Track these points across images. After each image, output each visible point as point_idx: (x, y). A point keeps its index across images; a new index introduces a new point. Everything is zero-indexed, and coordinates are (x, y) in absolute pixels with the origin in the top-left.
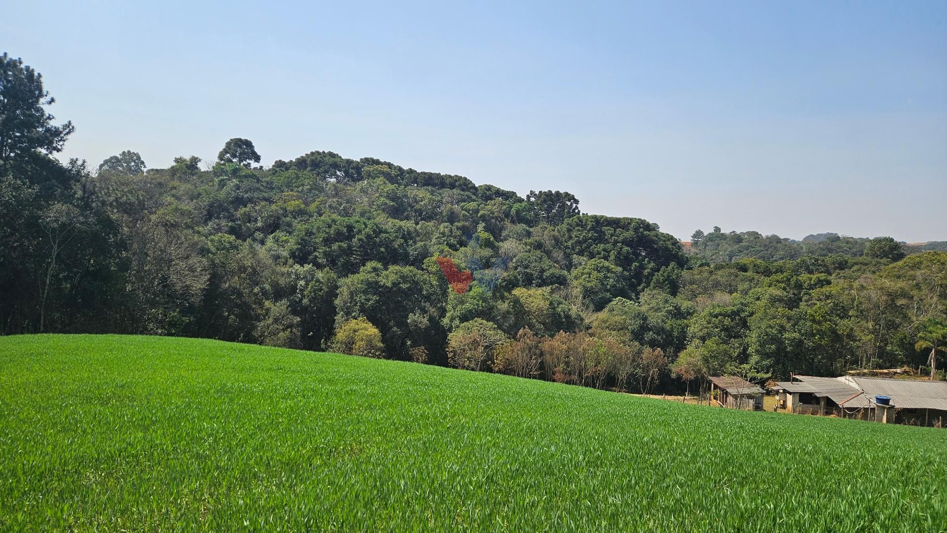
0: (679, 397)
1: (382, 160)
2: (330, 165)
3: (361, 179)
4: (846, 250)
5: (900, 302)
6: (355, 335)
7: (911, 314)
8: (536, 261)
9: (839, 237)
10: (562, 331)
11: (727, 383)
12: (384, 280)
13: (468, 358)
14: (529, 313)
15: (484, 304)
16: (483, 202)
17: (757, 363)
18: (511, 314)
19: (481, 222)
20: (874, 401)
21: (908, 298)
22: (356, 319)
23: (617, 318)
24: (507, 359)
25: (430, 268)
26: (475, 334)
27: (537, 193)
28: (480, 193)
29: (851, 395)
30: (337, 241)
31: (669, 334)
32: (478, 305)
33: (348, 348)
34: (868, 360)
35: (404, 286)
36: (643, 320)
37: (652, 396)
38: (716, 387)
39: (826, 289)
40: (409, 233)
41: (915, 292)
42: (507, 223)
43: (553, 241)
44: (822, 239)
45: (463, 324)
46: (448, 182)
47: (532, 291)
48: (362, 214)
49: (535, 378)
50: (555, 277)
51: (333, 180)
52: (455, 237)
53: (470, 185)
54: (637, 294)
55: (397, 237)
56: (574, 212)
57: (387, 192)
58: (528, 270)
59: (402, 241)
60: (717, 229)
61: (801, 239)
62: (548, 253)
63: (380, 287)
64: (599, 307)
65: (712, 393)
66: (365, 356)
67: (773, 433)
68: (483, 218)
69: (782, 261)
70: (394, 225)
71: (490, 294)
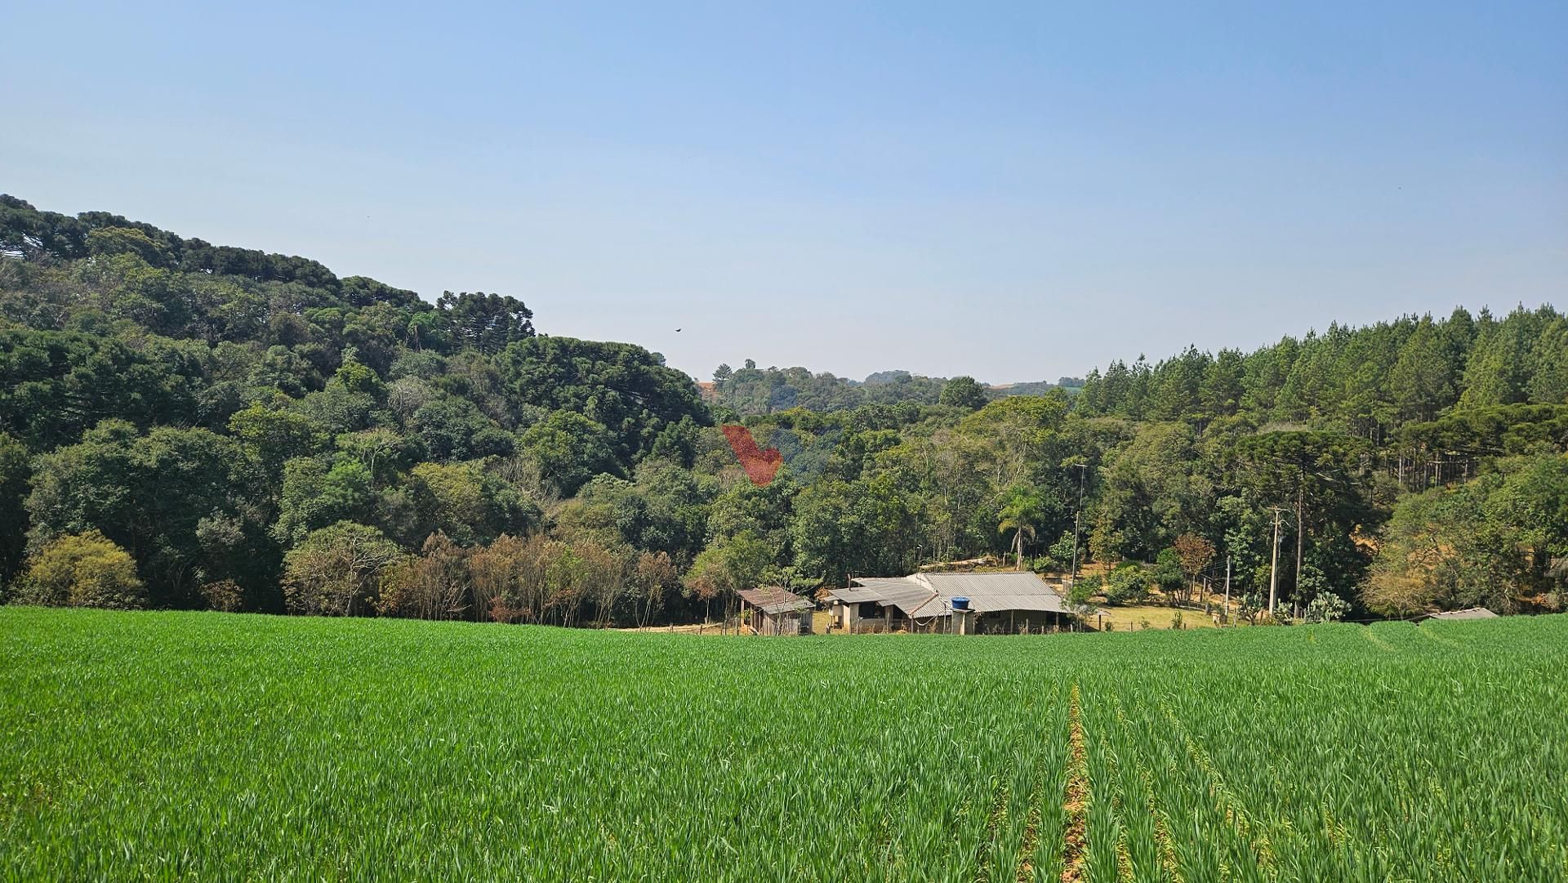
0: (694, 626)
1: (131, 219)
2: (8, 223)
3: (83, 252)
4: (919, 395)
5: (982, 466)
6: (75, 567)
7: (993, 481)
8: (457, 416)
9: (910, 377)
10: (503, 534)
11: (762, 598)
12: (139, 456)
13: (327, 595)
14: (444, 506)
15: (357, 495)
16: (353, 308)
17: (804, 564)
18: (411, 510)
19: (348, 345)
20: (950, 605)
21: (991, 459)
22: (76, 535)
23: (596, 508)
24: (404, 590)
25: (243, 432)
26: (340, 550)
27: (457, 296)
28: (346, 291)
29: (923, 599)
30: (26, 378)
31: (680, 529)
32: (344, 497)
33: (60, 593)
34: (944, 550)
35: (184, 466)
36: (639, 508)
37: (653, 629)
38: (748, 605)
39: (893, 452)
40: (194, 363)
41: (998, 453)
42: (402, 348)
43: (487, 381)
44: (890, 379)
45: (316, 533)
46: (279, 267)
47: (451, 468)
48: (87, 325)
49: (456, 618)
50: (492, 441)
51: (16, 254)
52: (296, 372)
53: (326, 277)
54: (631, 466)
55: (168, 370)
56: (525, 332)
57: (144, 283)
58: (443, 432)
59: (180, 378)
60: (750, 363)
61: (863, 380)
62: (479, 401)
63: (131, 469)
64: (569, 492)
65: (742, 615)
66: (100, 606)
68: (354, 337)
69: (837, 412)
70: (161, 348)
71: (368, 475)
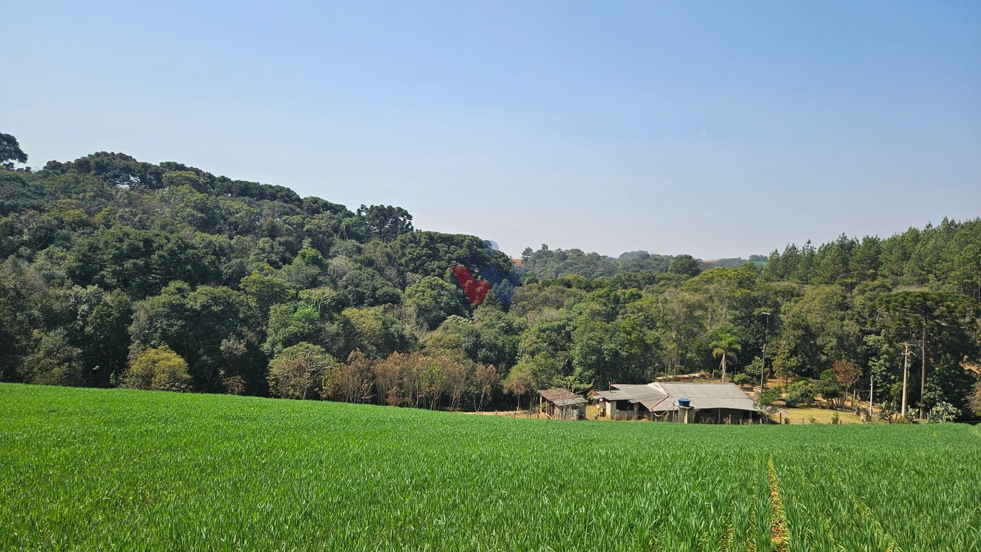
0: (510, 412)
1: (188, 166)
2: (121, 169)
3: (160, 185)
4: (654, 267)
5: (698, 313)
6: (154, 366)
7: (706, 323)
8: (368, 280)
9: (648, 255)
10: (395, 352)
11: (554, 396)
12: (191, 303)
13: (293, 386)
14: (360, 334)
15: (310, 326)
16: (309, 216)
17: (580, 375)
18: (341, 336)
19: (306, 237)
20: (677, 404)
21: (704, 309)
22: (156, 348)
23: (451, 336)
24: (337, 385)
25: (247, 289)
26: (300, 360)
27: (369, 207)
28: (305, 204)
29: (659, 399)
30: (130, 257)
31: (501, 350)
32: (303, 327)
33: (146, 382)
34: (673, 368)
35: (215, 309)
36: (476, 337)
37: (485, 413)
38: (544, 399)
39: (638, 303)
40: (221, 249)
41: (709, 304)
42: (336, 238)
43: (386, 258)
44: (635, 256)
45: (286, 349)
46: (268, 192)
47: (364, 311)
48: (163, 227)
49: (366, 402)
50: (388, 295)
51: (126, 186)
52: (277, 253)
53: (294, 197)
54: (471, 311)
55: (207, 253)
56: (407, 229)
57: (195, 202)
58: (359, 289)
59: (213, 257)
60: (545, 247)
61: (617, 257)
62: (381, 271)
63: (186, 310)
64: (433, 326)
65: (541, 406)
66: (168, 390)
67: (591, 440)
68: (309, 233)
69: (601, 277)
70: (203, 240)
71: (317, 315)
